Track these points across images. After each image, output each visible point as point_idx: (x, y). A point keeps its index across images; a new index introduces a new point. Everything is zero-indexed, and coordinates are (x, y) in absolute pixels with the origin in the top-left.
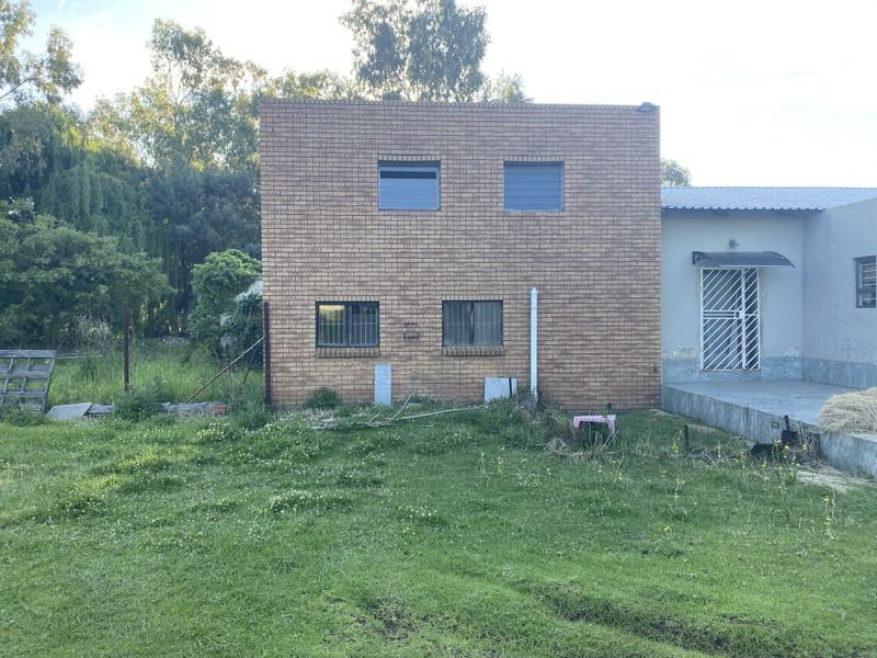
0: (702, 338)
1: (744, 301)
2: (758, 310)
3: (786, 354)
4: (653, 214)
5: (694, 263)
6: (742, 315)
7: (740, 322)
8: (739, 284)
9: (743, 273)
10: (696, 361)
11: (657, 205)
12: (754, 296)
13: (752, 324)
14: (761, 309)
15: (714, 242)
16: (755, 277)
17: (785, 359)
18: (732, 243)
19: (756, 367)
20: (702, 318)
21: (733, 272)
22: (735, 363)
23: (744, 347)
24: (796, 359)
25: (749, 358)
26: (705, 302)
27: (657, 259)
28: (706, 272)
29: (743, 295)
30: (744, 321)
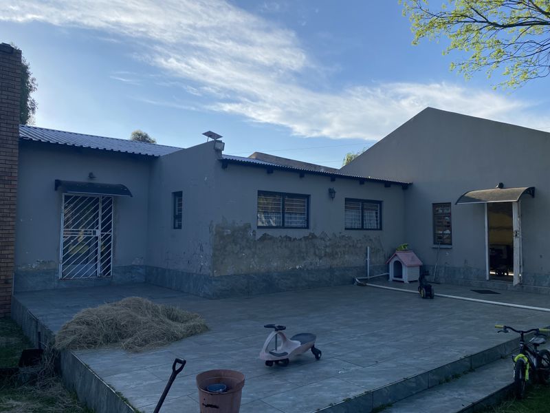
0: (61, 252)
1: (100, 222)
2: (112, 229)
3: (133, 263)
4: (10, 142)
5: (56, 189)
6: (98, 233)
7: (97, 238)
8: (97, 208)
9: (101, 200)
10: (56, 271)
11: (15, 135)
12: (110, 218)
13: (107, 240)
14: (115, 229)
15: (76, 174)
16: (110, 203)
17: (132, 267)
18: (91, 176)
19: (109, 274)
20: (62, 235)
21: (91, 199)
22: (91, 271)
23: (99, 258)
24: (141, 267)
25: (103, 267)
26: (66, 222)
27: (13, 183)
28: (67, 198)
29: (100, 218)
30: (100, 238)
